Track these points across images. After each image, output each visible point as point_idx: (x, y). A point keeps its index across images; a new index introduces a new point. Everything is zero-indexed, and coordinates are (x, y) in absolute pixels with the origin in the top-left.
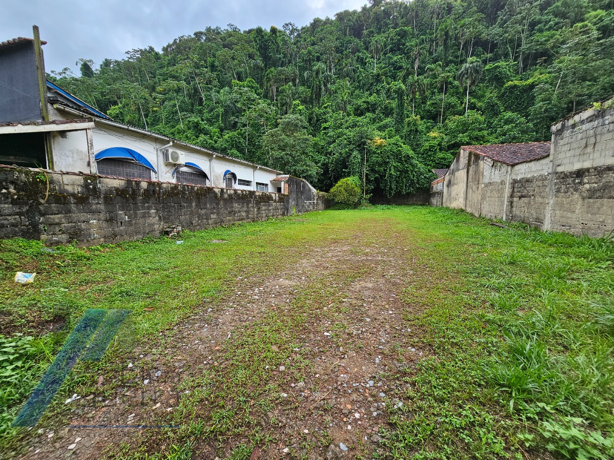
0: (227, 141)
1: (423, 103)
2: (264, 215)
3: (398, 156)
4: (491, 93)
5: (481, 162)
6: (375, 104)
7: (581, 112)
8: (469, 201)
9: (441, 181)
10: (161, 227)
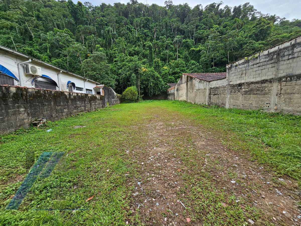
0: (55, 64)
1: (159, 53)
2: (93, 108)
3: (153, 77)
4: (185, 52)
5: (194, 81)
6: (138, 52)
7: (239, 61)
8: (189, 97)
9: (173, 89)
10: (30, 120)
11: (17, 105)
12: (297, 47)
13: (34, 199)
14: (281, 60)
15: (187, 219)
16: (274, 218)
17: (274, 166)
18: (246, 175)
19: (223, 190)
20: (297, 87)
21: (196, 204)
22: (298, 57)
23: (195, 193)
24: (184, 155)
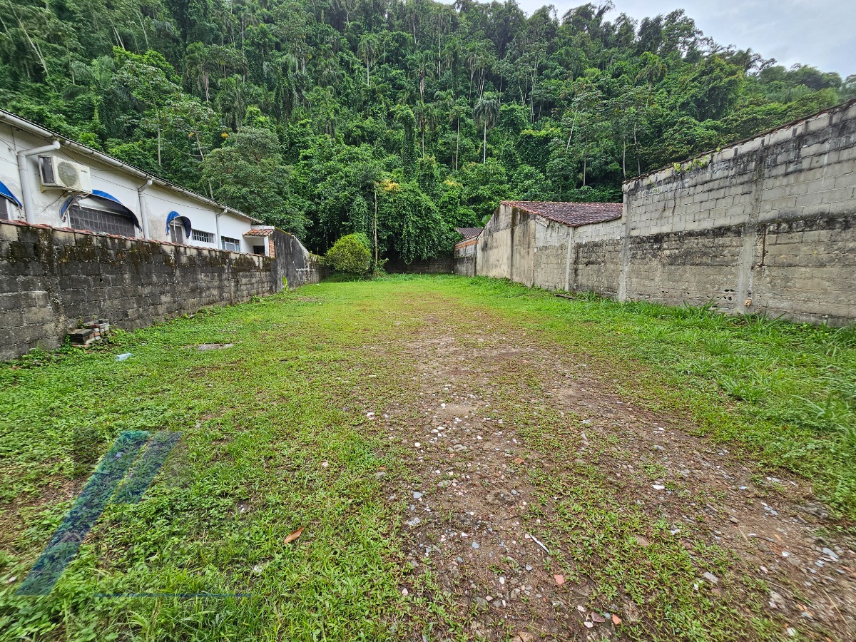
1: (434, 140)
2: (245, 293)
3: (416, 207)
4: (508, 140)
5: (532, 222)
6: (372, 132)
7: (657, 172)
8: (517, 268)
9: (473, 244)
10: (61, 326)
11: (21, 278)
12: (809, 143)
13: (133, 542)
14: (766, 176)
15: (556, 577)
16: (763, 568)
17: (754, 447)
18: (688, 471)
19: (635, 508)
20: (804, 249)
21: (574, 542)
22: (810, 169)
23: (566, 517)
24: (526, 424)
